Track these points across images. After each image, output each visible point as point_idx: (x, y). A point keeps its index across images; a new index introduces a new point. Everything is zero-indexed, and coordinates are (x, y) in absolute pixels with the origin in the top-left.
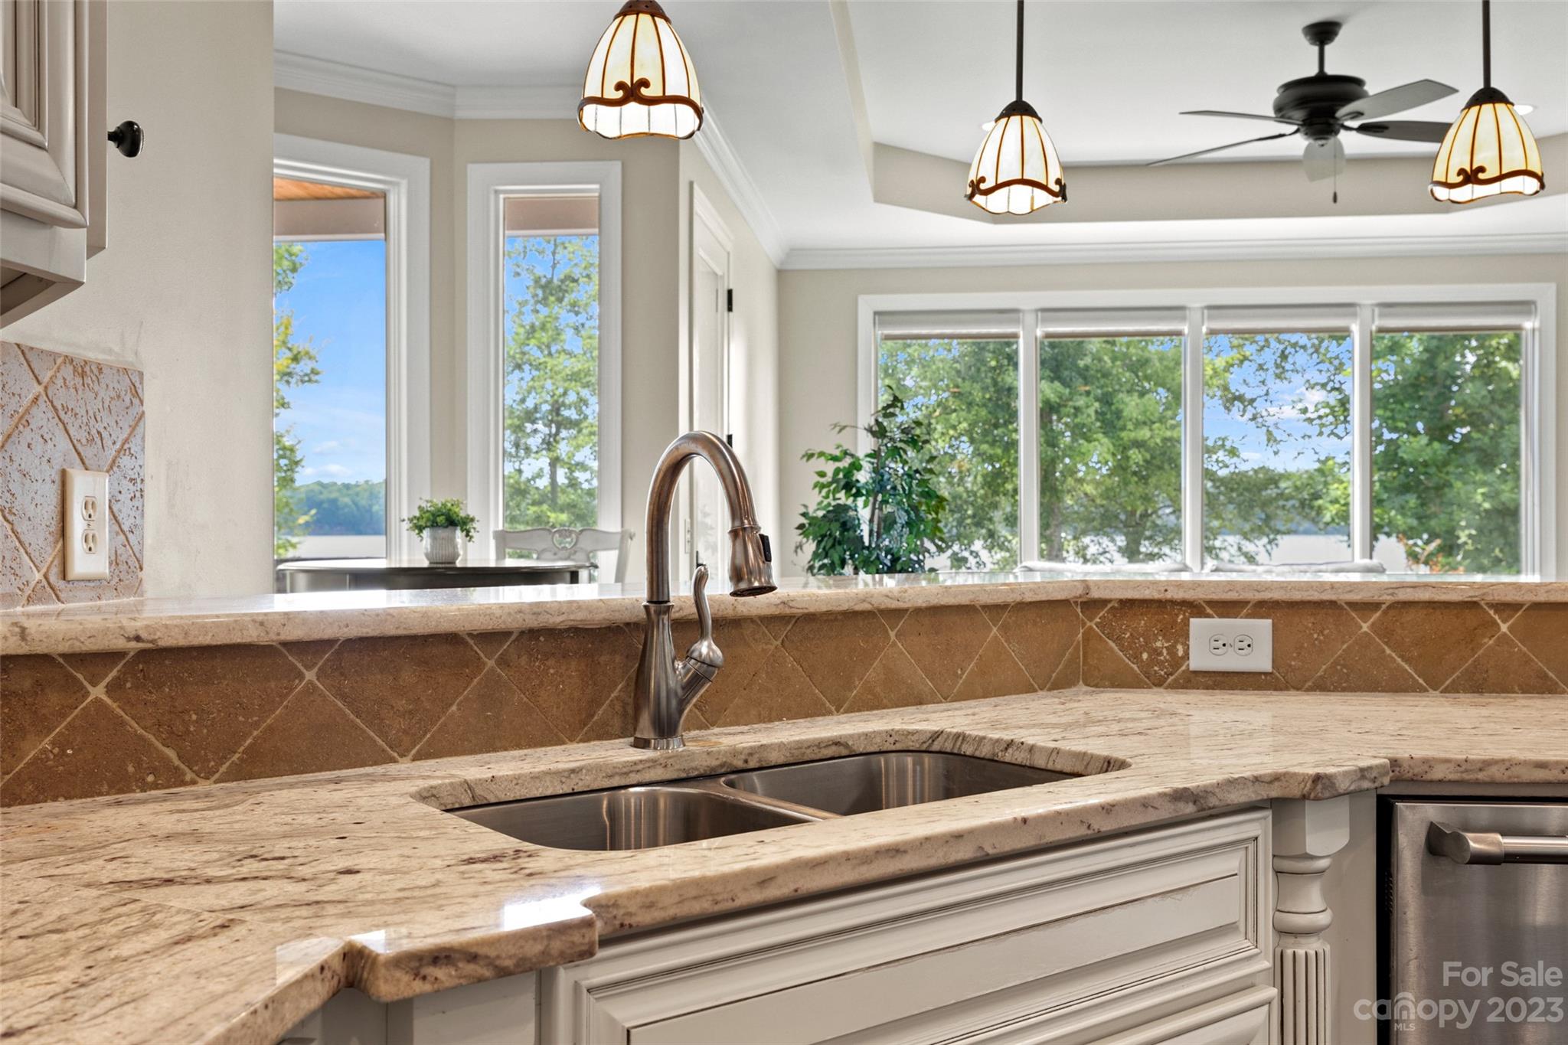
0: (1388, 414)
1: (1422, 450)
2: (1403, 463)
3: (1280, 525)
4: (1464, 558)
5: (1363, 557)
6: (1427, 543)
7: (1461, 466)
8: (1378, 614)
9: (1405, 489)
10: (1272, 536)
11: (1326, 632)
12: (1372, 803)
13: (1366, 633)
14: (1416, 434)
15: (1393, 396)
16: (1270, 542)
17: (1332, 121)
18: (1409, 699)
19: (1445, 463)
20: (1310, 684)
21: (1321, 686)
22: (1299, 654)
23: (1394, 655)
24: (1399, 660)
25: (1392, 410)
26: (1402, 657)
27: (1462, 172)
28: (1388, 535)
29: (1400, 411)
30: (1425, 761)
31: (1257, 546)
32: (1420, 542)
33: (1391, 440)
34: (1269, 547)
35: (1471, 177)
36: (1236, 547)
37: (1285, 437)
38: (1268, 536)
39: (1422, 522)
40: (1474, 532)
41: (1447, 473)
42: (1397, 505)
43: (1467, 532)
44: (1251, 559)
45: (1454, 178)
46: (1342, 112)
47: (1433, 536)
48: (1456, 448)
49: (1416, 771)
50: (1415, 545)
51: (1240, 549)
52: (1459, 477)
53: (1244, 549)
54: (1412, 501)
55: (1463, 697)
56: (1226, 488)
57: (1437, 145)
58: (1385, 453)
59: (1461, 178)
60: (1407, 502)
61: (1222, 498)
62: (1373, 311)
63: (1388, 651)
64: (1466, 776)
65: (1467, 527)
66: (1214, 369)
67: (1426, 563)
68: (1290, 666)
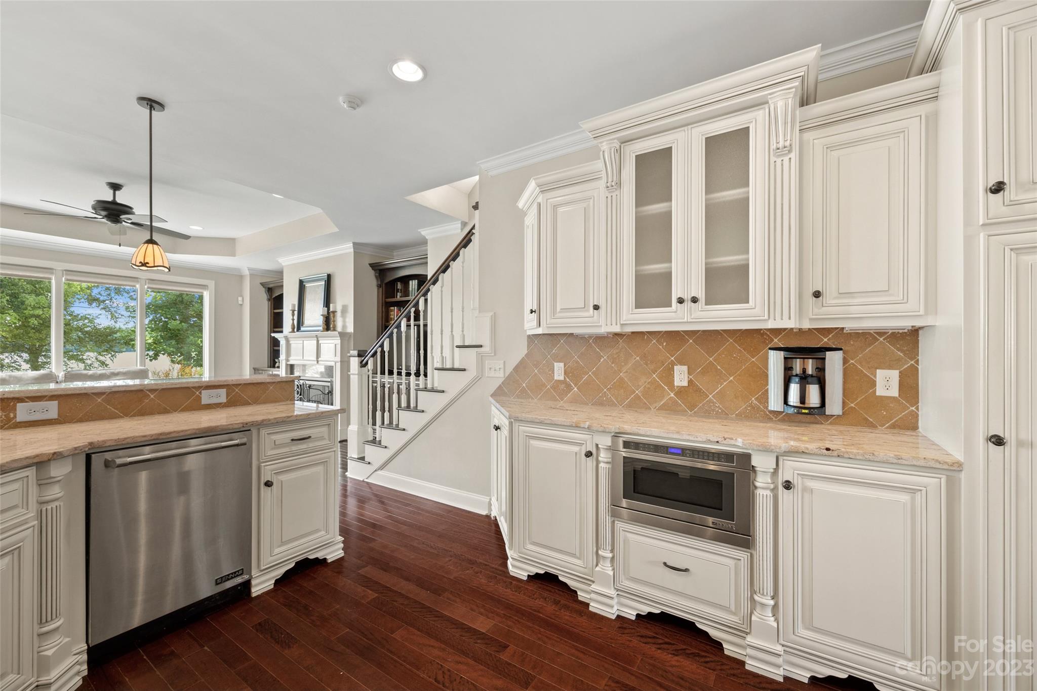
0: (164, 312)
1: (177, 325)
2: (170, 330)
3: (116, 349)
4: (193, 362)
5: (141, 366)
6: (180, 356)
7: (192, 331)
8: (105, 395)
9: (171, 338)
10: (113, 353)
11: (82, 403)
12: (84, 456)
13: (99, 402)
14: (175, 320)
15: (166, 306)
16: (112, 356)
17: (119, 218)
18: (114, 421)
19: (187, 330)
20: (76, 420)
21: (81, 420)
22: (70, 411)
23: (111, 408)
24: (113, 409)
25: (165, 311)
26: (114, 408)
27: (141, 262)
28: (163, 354)
29: (168, 312)
30: (103, 441)
31: (107, 358)
32: (176, 357)
33: (166, 321)
34: (112, 358)
35: (144, 264)
36: (94, 358)
37: (120, 316)
38: (111, 354)
39: (179, 350)
40: (197, 353)
41: (187, 334)
42: (167, 344)
43: (195, 353)
44: (103, 364)
45: (138, 264)
46: (123, 217)
47: (182, 354)
48: (192, 326)
49: (100, 444)
50: (175, 358)
51: (97, 359)
52: (192, 335)
53: (99, 359)
54: (173, 342)
55: (136, 418)
56: (89, 335)
57: (134, 249)
58: (163, 325)
59: (140, 264)
60: (171, 343)
61: (87, 339)
62: (146, 281)
63: (108, 407)
64: (118, 443)
65: (195, 351)
66: (81, 288)
67: (178, 363)
68: (66, 415)
